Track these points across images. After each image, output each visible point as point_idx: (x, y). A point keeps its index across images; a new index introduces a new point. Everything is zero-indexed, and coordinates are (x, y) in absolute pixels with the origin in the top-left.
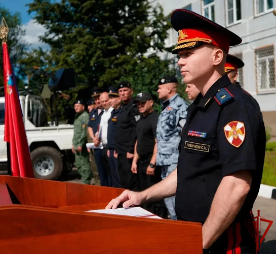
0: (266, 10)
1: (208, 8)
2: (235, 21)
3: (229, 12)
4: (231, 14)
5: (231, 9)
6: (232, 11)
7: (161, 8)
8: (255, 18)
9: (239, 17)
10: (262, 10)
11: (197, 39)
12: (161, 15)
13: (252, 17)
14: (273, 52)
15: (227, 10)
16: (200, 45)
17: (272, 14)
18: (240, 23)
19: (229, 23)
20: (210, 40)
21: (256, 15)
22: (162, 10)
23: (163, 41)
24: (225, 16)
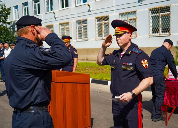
0: (50, 11)
1: (25, 8)
2: (37, 14)
3: (35, 10)
4: (35, 11)
5: (35, 9)
6: (36, 10)
7: (4, 5)
8: (45, 14)
9: (39, 13)
10: (48, 11)
11: (124, 31)
12: (5, 8)
13: (45, 13)
14: (53, 27)
15: (34, 10)
16: (125, 33)
17: (53, 13)
18: (39, 15)
19: (35, 14)
20: (128, 31)
21: (46, 13)
22: (5, 7)
23: (5, 20)
24: (33, 12)
